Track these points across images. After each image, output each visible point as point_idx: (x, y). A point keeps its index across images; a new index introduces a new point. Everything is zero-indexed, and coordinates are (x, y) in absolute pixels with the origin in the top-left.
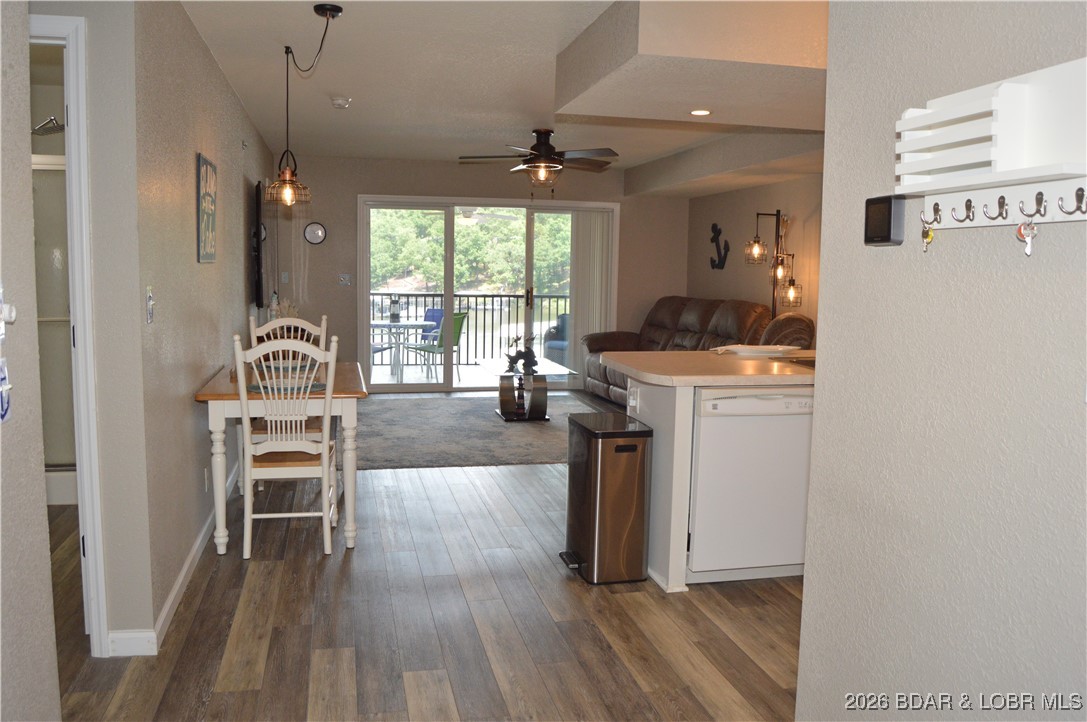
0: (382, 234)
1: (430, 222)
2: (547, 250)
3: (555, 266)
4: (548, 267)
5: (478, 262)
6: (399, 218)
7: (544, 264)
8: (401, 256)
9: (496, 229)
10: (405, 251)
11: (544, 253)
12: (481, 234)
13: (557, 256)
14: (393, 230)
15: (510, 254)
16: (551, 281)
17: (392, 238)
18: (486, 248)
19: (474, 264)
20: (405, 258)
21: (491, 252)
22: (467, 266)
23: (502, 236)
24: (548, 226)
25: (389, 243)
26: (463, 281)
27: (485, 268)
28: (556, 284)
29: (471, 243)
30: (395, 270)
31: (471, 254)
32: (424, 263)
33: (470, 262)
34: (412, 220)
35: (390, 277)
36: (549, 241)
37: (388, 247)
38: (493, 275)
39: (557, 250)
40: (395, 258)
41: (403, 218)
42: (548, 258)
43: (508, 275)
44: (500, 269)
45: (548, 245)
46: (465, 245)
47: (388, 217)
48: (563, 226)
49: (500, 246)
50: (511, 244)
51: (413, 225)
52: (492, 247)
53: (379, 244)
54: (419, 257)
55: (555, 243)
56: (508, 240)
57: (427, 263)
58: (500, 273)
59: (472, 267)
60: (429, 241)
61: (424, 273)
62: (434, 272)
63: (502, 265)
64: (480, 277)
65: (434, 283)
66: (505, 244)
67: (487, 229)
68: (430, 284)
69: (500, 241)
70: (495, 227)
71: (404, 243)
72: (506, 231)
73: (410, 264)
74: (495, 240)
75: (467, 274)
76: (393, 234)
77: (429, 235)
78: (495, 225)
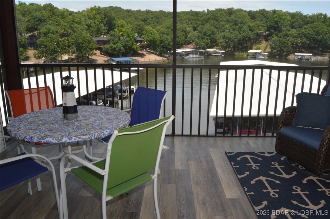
0: (182, 30)
1: (198, 26)
2: (237, 35)
3: (240, 41)
4: (238, 41)
5: (213, 39)
6: (187, 24)
7: (236, 40)
8: (188, 37)
9: (220, 28)
10: (189, 36)
11: (236, 36)
12: (215, 30)
13: (241, 37)
14: (185, 29)
15: (224, 36)
16: (238, 46)
17: (185, 31)
18: (216, 35)
19: (212, 40)
20: (189, 38)
21: (218, 36)
22: (210, 41)
23: (222, 30)
24: (238, 26)
25: (184, 33)
26: (208, 46)
27: (216, 41)
28: (240, 47)
29: (211, 33)
30: (186, 42)
31: (211, 37)
32: (195, 40)
33: (211, 39)
34: (192, 25)
35: (184, 45)
36: (238, 32)
37: (184, 34)
38: (219, 44)
39: (241, 35)
40: (186, 38)
41: (189, 24)
42: (238, 38)
43: (223, 43)
44: (221, 41)
45: (238, 33)
46: (209, 34)
47: (184, 24)
48: (243, 26)
49: (221, 34)
50: (225, 33)
51: (192, 27)
52: (218, 34)
53: (181, 34)
54: (194, 38)
55: (241, 32)
57: (197, 40)
58: (221, 43)
59: (211, 41)
60: (197, 32)
61: (195, 43)
62: (199, 43)
63: (222, 40)
64: (214, 44)
65: (198, 47)
66: (222, 33)
67: (217, 28)
68: (197, 47)
69: (221, 32)
70: (220, 27)
71: (189, 33)
72: (223, 28)
73: (191, 40)
74: (220, 32)
75: (210, 43)
76: (185, 30)
77: (197, 30)
78: (219, 26)
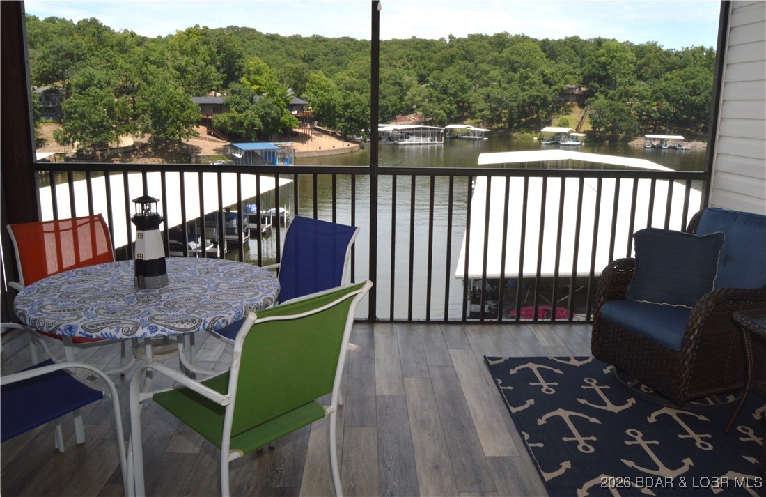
0: (393, 82)
1: (428, 72)
2: (517, 94)
3: (523, 106)
4: (518, 106)
5: (464, 102)
6: (405, 69)
7: (515, 104)
8: (406, 98)
9: (478, 77)
10: (409, 94)
11: (515, 95)
12: (466, 81)
13: (525, 97)
14: (401, 78)
15: (488, 96)
16: (520, 117)
17: (400, 85)
18: (470, 92)
19: (461, 104)
20: (410, 99)
21: (474, 95)
22: (456, 105)
23: (482, 82)
24: (518, 75)
25: (398, 88)
26: (453, 117)
27: (470, 107)
28: (524, 120)
29: (459, 88)
30: (402, 108)
31: (459, 97)
32: (424, 104)
33: (457, 102)
34: (415, 71)
35: (398, 114)
36: (519, 86)
37: (397, 91)
38: (475, 112)
39: (525, 93)
40: (402, 99)
41: (409, 69)
42: (518, 99)
43: (486, 112)
44: (482, 108)
45: (518, 89)
46: (454, 90)
47: (398, 69)
48: (530, 74)
49: (480, 90)
50: (489, 88)
51: (416, 74)
52: (475, 91)
53: (390, 89)
54: (419, 99)
55: (524, 87)
56: (487, 86)
57: (426, 103)
58: (481, 111)
59: (459, 106)
60: (427, 87)
61: (423, 111)
62: (431, 110)
63: (482, 105)
64: (465, 114)
65: (431, 119)
66: (484, 89)
67: (472, 77)
68: (427, 120)
69: (481, 86)
70: (478, 75)
71: (408, 88)
72: (486, 78)
73: (413, 104)
74: (477, 85)
75: (456, 111)
76: (400, 81)
77: (428, 82)
78: (477, 74)
